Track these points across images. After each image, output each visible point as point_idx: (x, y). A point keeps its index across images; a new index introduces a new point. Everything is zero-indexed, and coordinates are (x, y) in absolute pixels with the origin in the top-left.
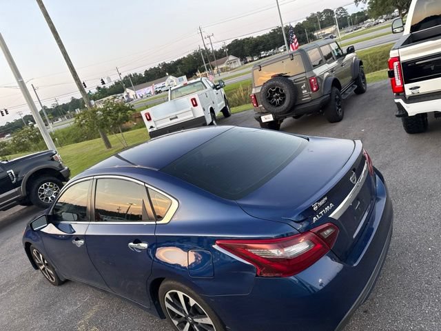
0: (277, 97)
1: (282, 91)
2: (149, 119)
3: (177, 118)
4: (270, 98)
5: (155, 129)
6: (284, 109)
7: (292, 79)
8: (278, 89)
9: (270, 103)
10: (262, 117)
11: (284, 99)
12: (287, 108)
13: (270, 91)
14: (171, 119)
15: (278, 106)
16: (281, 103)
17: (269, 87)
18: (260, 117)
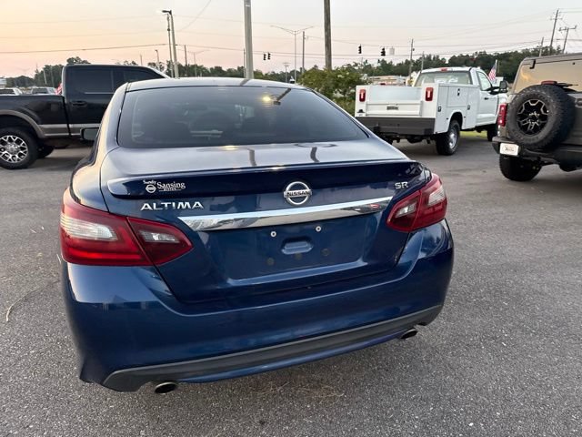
0: (534, 118)
1: (545, 110)
2: (362, 100)
3: (396, 108)
4: (523, 117)
5: (364, 115)
6: (536, 141)
7: (576, 96)
8: (540, 104)
9: (519, 123)
10: (502, 145)
11: (543, 126)
12: (542, 141)
13: (527, 105)
14: (389, 108)
15: (530, 133)
16: (537, 130)
17: (528, 97)
18: (499, 143)
